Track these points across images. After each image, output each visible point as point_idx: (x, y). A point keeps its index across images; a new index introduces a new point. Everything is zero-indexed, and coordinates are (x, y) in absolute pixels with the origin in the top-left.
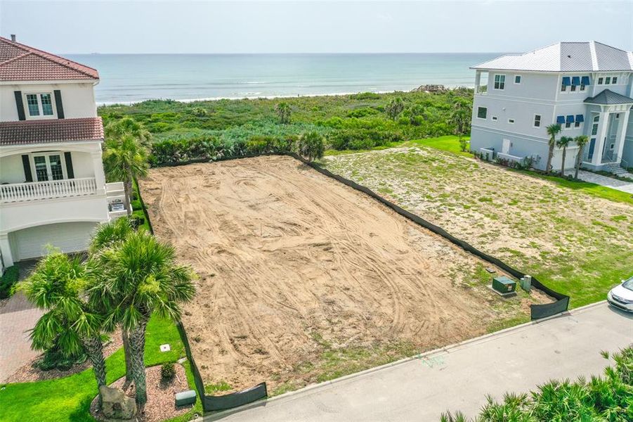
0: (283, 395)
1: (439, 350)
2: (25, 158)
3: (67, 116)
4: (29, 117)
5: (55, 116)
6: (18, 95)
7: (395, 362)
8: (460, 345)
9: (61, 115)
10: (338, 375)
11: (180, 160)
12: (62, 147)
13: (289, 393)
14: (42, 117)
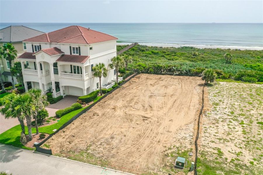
0: (56, 157)
1: (114, 170)
2: (71, 66)
3: (81, 55)
4: (73, 54)
5: (78, 55)
6: (70, 47)
7: (95, 166)
8: (123, 173)
9: (80, 54)
10: (75, 159)
11: (163, 73)
12: (76, 64)
13: (58, 157)
14: (76, 54)
